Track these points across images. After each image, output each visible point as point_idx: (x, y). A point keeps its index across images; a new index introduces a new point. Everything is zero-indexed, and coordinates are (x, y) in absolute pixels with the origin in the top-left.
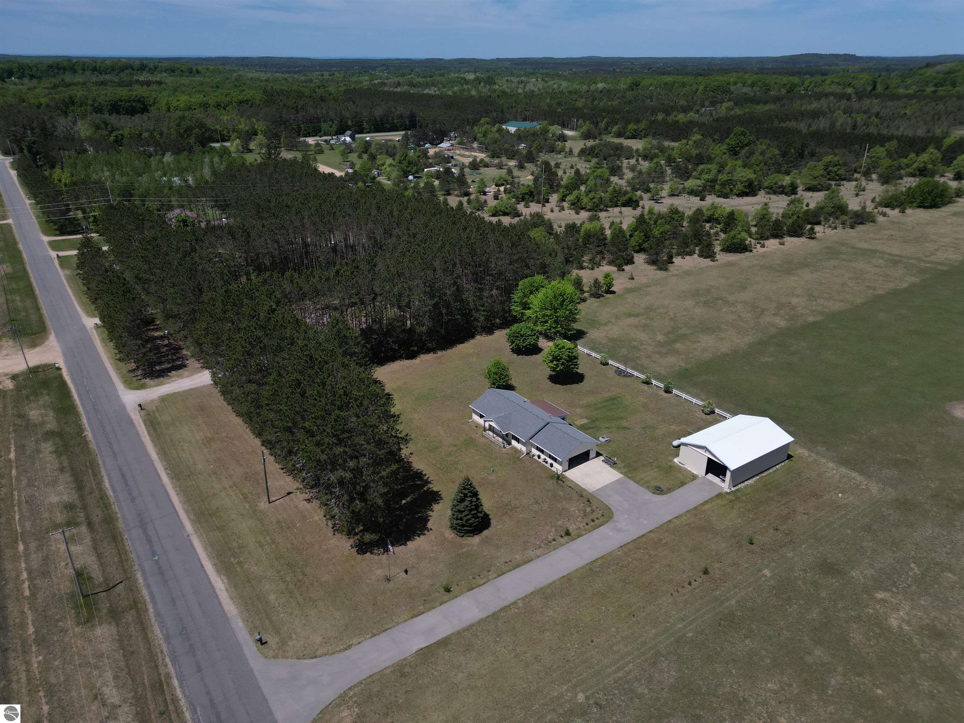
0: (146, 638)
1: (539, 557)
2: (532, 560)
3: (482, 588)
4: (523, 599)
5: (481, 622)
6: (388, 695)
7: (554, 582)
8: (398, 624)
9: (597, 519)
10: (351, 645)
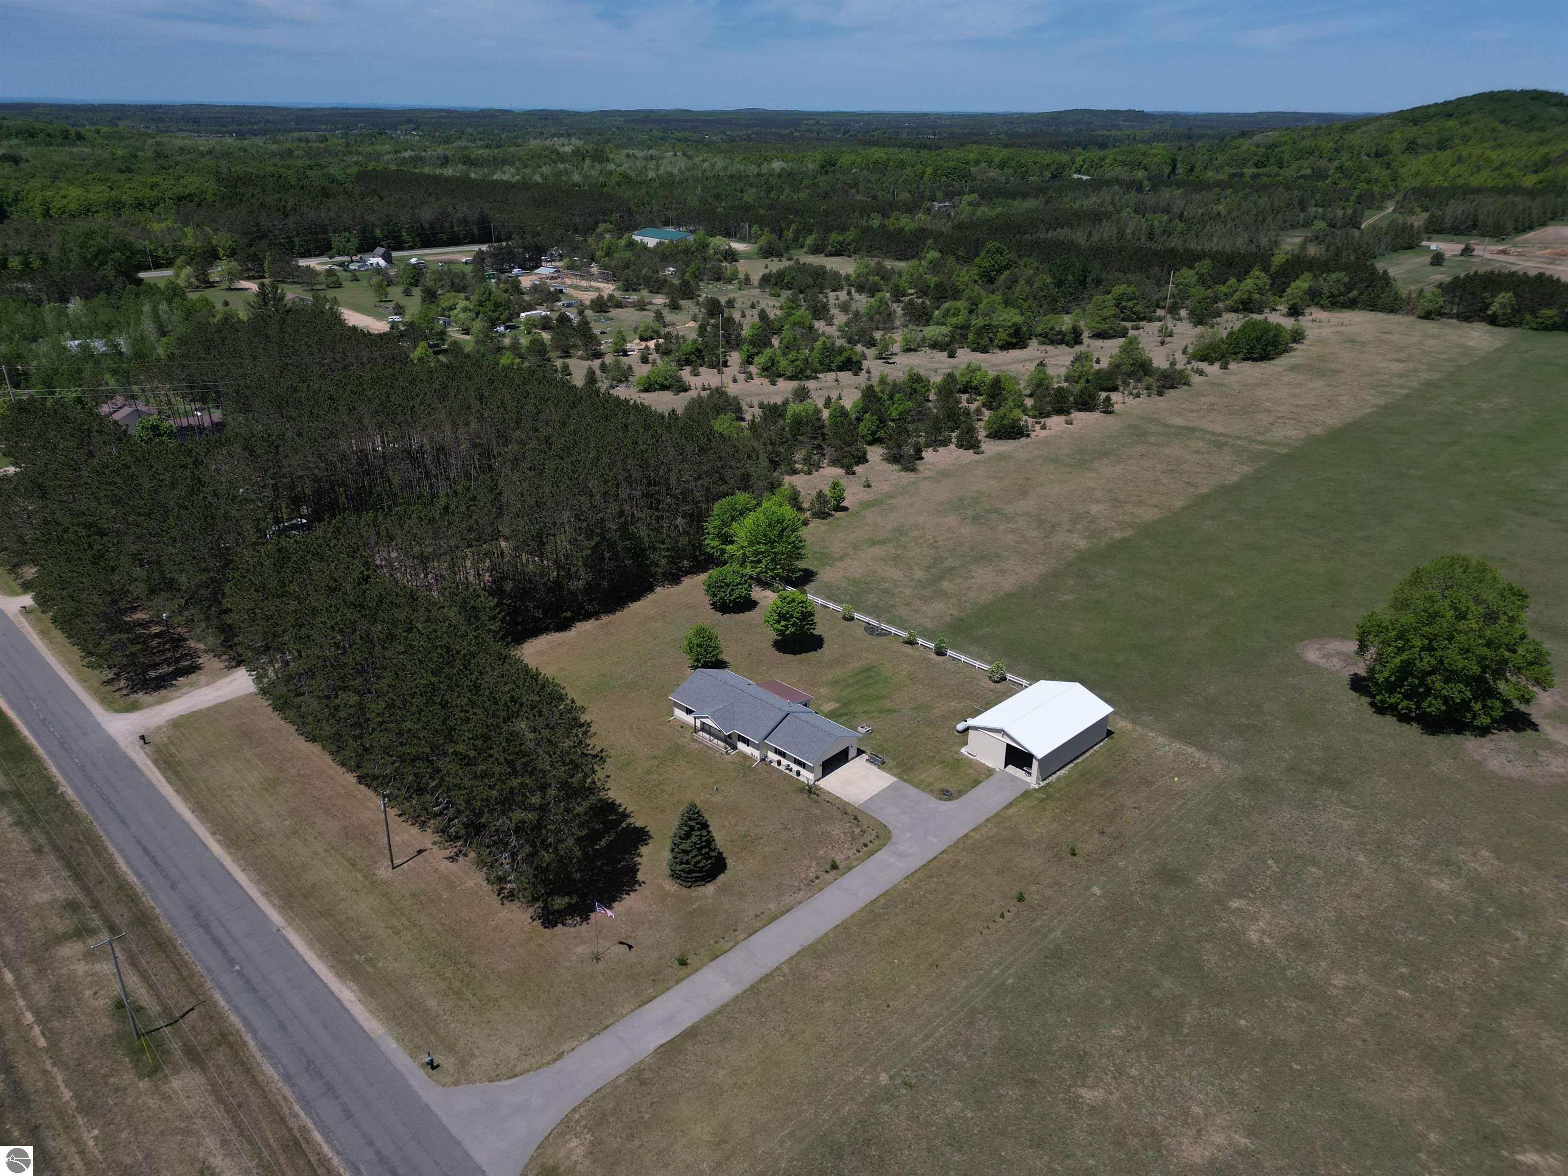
0: (254, 1082)
1: (800, 903)
2: (791, 908)
3: (730, 954)
4: (789, 962)
5: (736, 999)
6: (628, 1111)
7: (826, 935)
8: (622, 1017)
9: (871, 842)
10: (563, 1053)
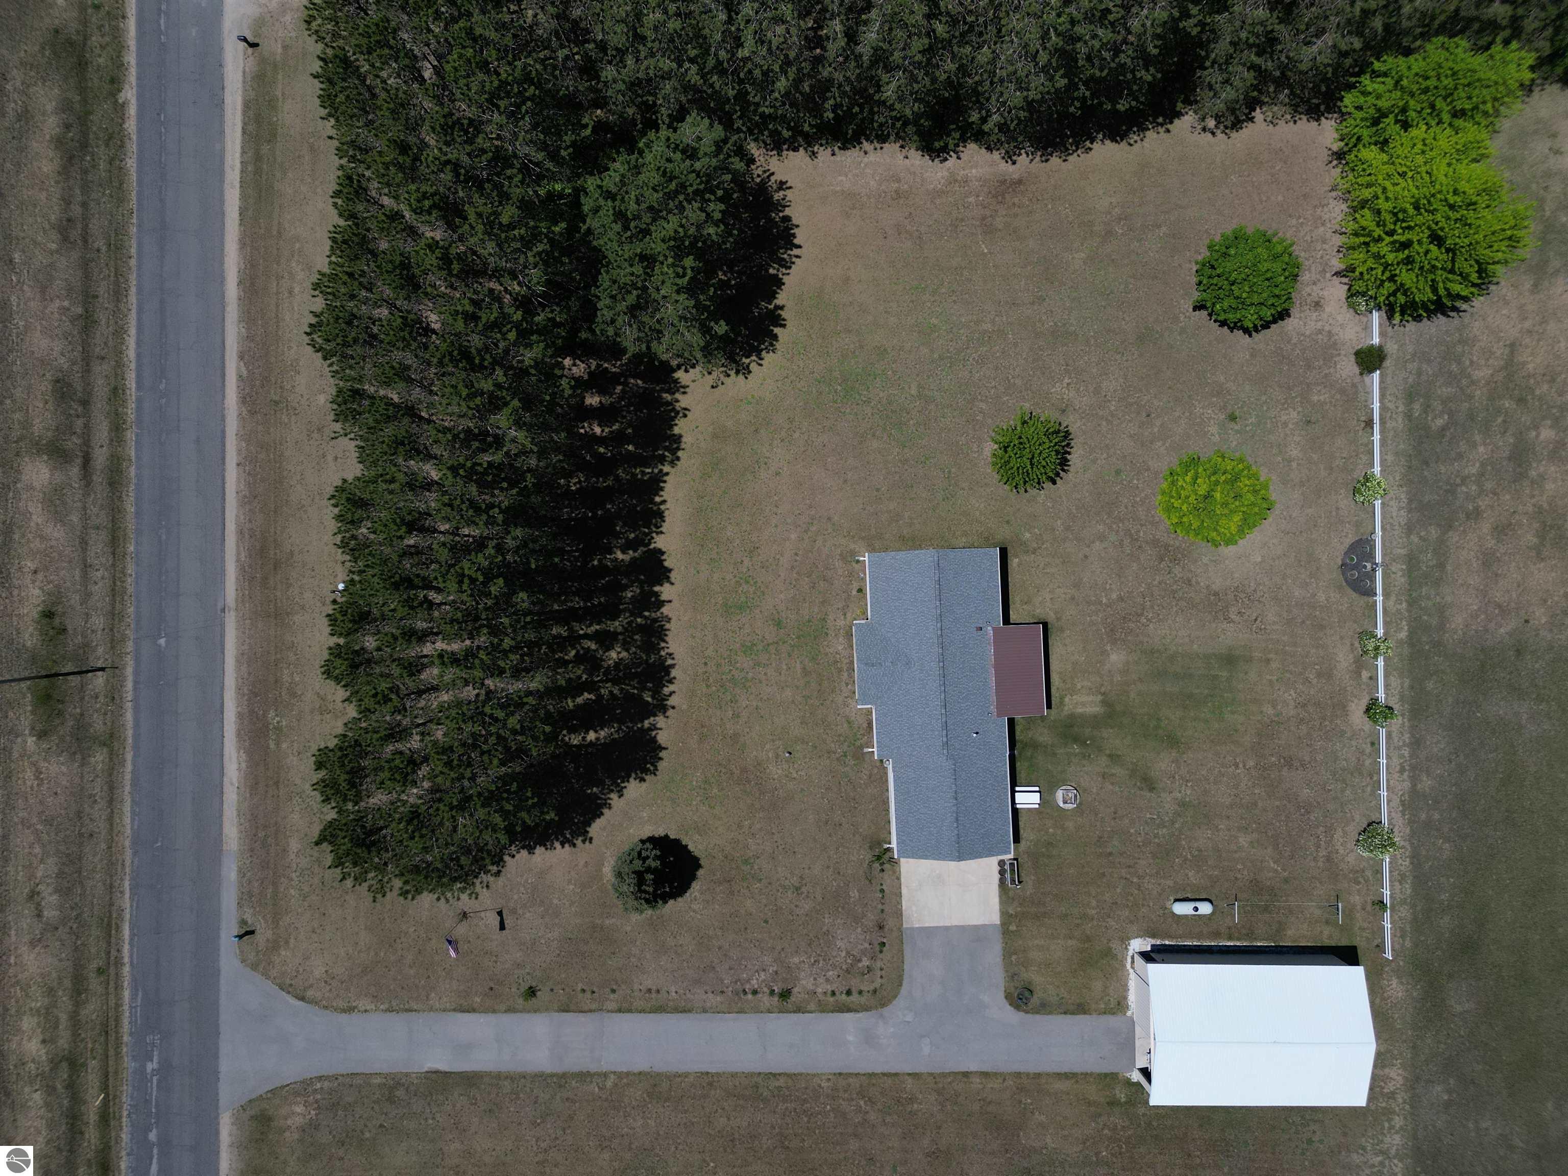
3: (582, 1017)
4: (620, 1075)
7: (686, 1075)
8: (431, 1009)
10: (355, 1007)
